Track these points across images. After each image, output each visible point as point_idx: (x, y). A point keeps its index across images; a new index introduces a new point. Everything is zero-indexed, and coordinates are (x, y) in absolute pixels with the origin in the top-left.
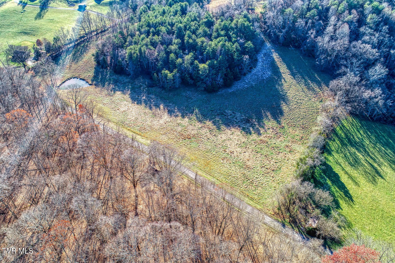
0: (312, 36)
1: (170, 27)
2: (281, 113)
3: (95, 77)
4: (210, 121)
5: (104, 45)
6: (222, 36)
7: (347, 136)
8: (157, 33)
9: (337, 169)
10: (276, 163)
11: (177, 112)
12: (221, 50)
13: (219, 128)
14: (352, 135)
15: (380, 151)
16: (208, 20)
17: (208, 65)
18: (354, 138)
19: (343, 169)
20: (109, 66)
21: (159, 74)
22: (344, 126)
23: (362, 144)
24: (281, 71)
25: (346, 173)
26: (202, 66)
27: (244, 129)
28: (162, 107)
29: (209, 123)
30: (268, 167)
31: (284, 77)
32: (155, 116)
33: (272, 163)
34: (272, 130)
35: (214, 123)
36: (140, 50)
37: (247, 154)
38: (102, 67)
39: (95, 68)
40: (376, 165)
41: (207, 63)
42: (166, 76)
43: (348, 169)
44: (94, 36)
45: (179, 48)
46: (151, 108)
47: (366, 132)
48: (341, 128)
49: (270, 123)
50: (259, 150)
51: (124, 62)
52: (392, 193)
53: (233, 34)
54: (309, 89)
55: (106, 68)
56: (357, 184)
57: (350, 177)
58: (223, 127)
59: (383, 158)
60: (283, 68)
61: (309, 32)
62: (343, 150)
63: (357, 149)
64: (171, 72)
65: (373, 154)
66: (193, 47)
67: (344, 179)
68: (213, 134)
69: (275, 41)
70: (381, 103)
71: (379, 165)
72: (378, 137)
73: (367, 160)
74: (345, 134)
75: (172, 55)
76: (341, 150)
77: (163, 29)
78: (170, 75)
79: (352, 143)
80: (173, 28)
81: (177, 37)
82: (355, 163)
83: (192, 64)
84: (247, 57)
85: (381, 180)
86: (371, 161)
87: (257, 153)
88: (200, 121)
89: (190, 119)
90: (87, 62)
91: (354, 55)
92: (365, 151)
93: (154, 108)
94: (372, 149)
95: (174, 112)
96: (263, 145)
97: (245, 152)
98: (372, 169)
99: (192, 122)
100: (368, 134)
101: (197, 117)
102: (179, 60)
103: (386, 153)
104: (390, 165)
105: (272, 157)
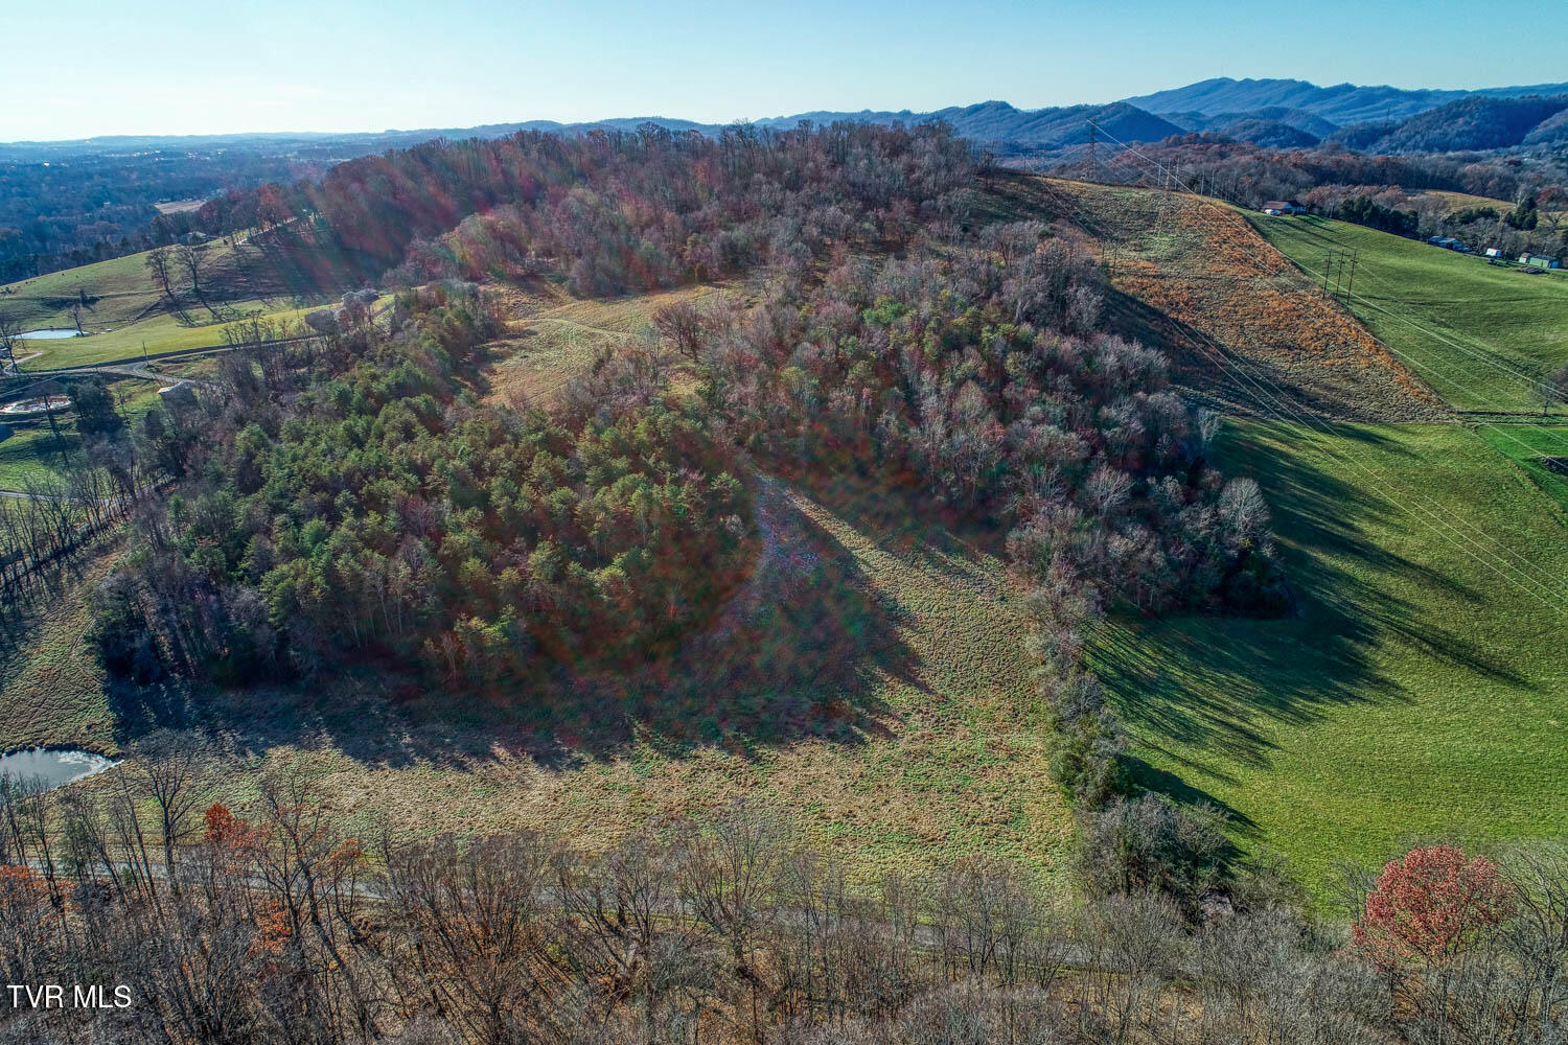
0: (893, 429)
1: (413, 478)
2: (915, 659)
3: (121, 724)
4: (708, 747)
6: (622, 473)
7: (1122, 671)
8: (375, 503)
9: (1159, 762)
10: (996, 799)
11: (570, 751)
12: (647, 514)
13: (750, 755)
14: (1133, 665)
15: (1219, 685)
16: (548, 435)
17: (623, 567)
18: (1138, 670)
19: (1174, 758)
20: (173, 670)
21: (446, 640)
22: (1099, 649)
23: (1171, 681)
24: (845, 543)
25: (1187, 763)
26: (601, 576)
27: (832, 737)
28: (500, 752)
29: (711, 752)
30: (985, 818)
31: (861, 557)
32: (498, 785)
33: (988, 804)
34: (917, 717)
35: (728, 747)
37: (896, 804)
38: (144, 680)
39: (105, 691)
40: (1234, 721)
41: (617, 561)
42: (477, 635)
43: (1183, 751)
44: (27, 573)
45: (486, 536)
46: (461, 767)
47: (1161, 650)
48: (1094, 654)
49: (898, 696)
50: (923, 781)
51: (263, 634)
52: (1318, 776)
53: (658, 460)
54: (951, 571)
55: (164, 677)
56: (1229, 780)
57: (1203, 769)
58: (763, 750)
59: (1239, 700)
60: (847, 536)
61: (880, 420)
62: (1136, 709)
63: (1168, 697)
64: (491, 618)
65: (1211, 697)
66: (532, 529)
67: (1193, 779)
68: (750, 782)
70: (1159, 559)
71: (1242, 719)
72: (1193, 651)
73: (1207, 717)
74: (1114, 667)
75: (472, 564)
76: (1132, 712)
77: (392, 487)
78: (492, 631)
79: (1151, 687)
80: (429, 479)
81: (461, 503)
82: (1188, 733)
83: (559, 577)
84: (735, 519)
85: (1272, 754)
86: (1218, 715)
87: (923, 790)
88: (676, 756)
89: (636, 759)
90: (50, 679)
91: (1030, 458)
92: (1188, 694)
93: (472, 762)
94: (1200, 687)
95: (560, 755)
96: (924, 765)
97: (887, 802)
98: (1235, 733)
99: (649, 766)
100: (1166, 653)
101: (657, 748)
102: (508, 574)
103: (1237, 686)
104: (1265, 711)
105: (974, 789)
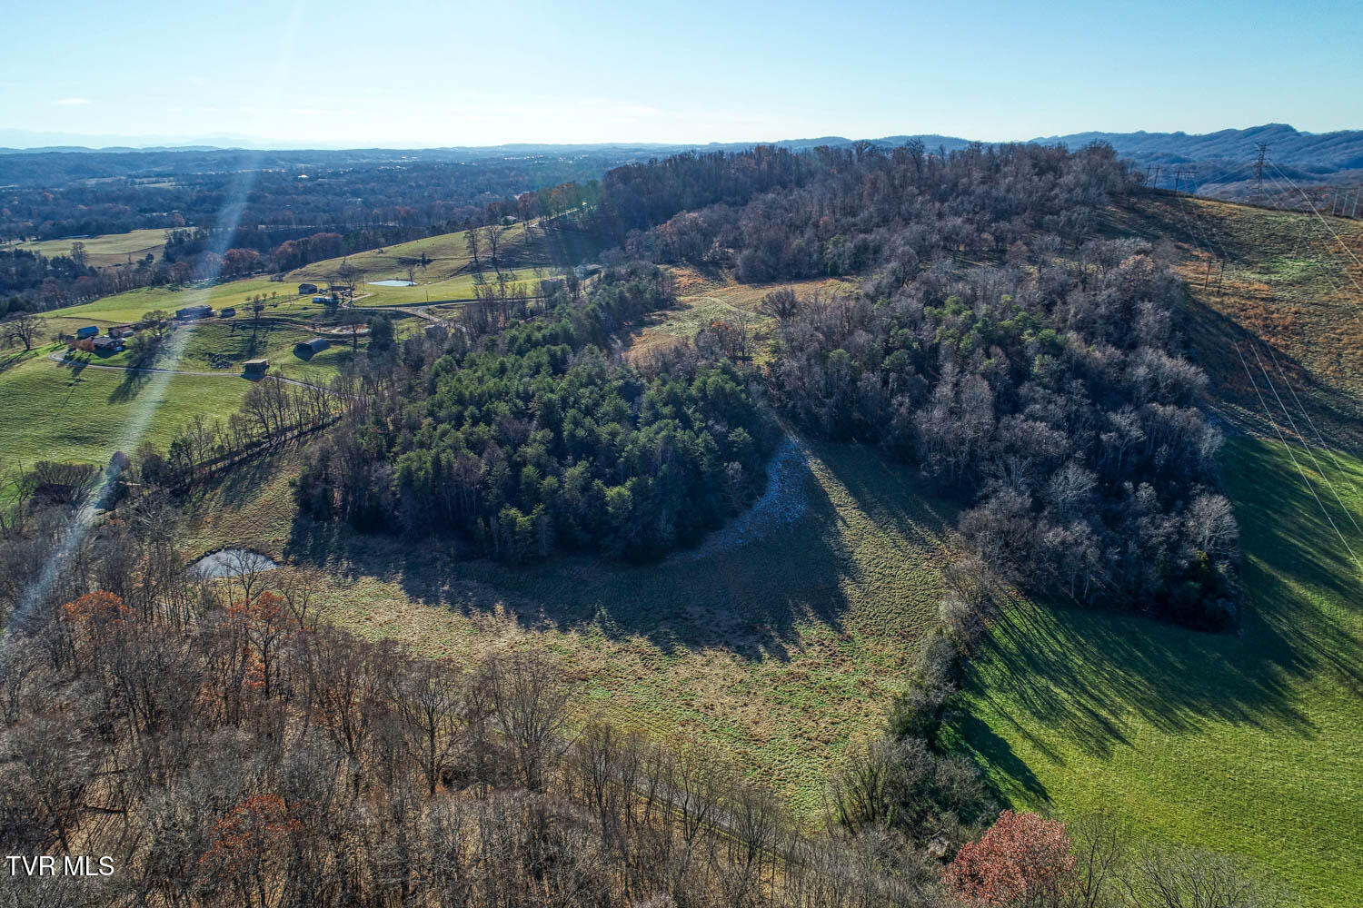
0: (903, 410)
1: (520, 403)
2: (843, 603)
3: (292, 543)
4: (641, 636)
5: (325, 457)
6: (665, 417)
7: (1024, 648)
8: (487, 418)
9: (1001, 729)
10: (833, 723)
11: (545, 618)
12: (664, 452)
13: (669, 652)
14: (1038, 646)
15: (1113, 679)
16: (627, 383)
17: (631, 490)
18: (1041, 652)
19: (1019, 728)
20: (336, 514)
21: (492, 521)
22: (1013, 626)
23: (1066, 667)
24: (834, 500)
25: (1027, 736)
26: (612, 492)
27: (739, 650)
28: (499, 608)
29: (641, 640)
30: (813, 735)
31: (841, 514)
32: (481, 630)
33: (823, 725)
34: (818, 648)
35: (655, 640)
36: (436, 461)
37: (752, 709)
38: (317, 519)
39: (294, 521)
40: (1104, 713)
41: (628, 483)
42: (513, 522)
43: (1033, 726)
44: (291, 439)
45: (549, 452)
46: (467, 613)
47: (1073, 637)
48: (1004, 629)
49: (812, 631)
50: (786, 697)
51: (387, 499)
52: (1152, 776)
53: (694, 412)
54: (911, 539)
55: (330, 518)
56: (1058, 760)
57: (1038, 744)
58: (680, 648)
59: (1122, 696)
60: (838, 495)
61: (894, 401)
62: (1015, 683)
63: (1052, 679)
64: (526, 512)
65: (1096, 687)
66: (587, 448)
67: (1022, 749)
68: (654, 668)
69: (812, 430)
71: (1112, 712)
72: (1104, 647)
73: (1079, 703)
74: (1018, 644)
75: (529, 470)
76: (1009, 684)
77: (503, 407)
78: (522, 520)
79: (1040, 666)
80: (531, 404)
81: (542, 426)
82: (1050, 712)
83: (586, 488)
84: (737, 465)
85: (1120, 747)
86: (1091, 705)
87: (779, 703)
88: (615, 638)
89: (583, 633)
90: (269, 506)
91: (1011, 449)
92: (1075, 681)
93: (476, 611)
94: (1091, 677)
95: (537, 619)
96: (794, 686)
97: (746, 705)
98: (1096, 723)
99: (591, 640)
100: (1078, 642)
101: (605, 629)
102: (550, 481)
103: (1130, 684)
104: (1141, 711)
105: (821, 712)
